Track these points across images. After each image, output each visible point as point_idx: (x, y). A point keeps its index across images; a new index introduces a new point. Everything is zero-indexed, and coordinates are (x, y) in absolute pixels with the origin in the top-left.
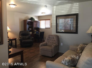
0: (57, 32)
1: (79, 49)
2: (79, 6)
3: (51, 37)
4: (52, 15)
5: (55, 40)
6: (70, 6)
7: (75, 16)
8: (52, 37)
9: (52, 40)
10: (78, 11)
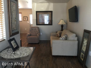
0: (37, 24)
1: (58, 34)
2: (53, 6)
3: (33, 29)
4: (32, 9)
5: (37, 30)
6: (47, 5)
7: (51, 13)
8: (35, 28)
9: (35, 31)
10: (52, 9)
